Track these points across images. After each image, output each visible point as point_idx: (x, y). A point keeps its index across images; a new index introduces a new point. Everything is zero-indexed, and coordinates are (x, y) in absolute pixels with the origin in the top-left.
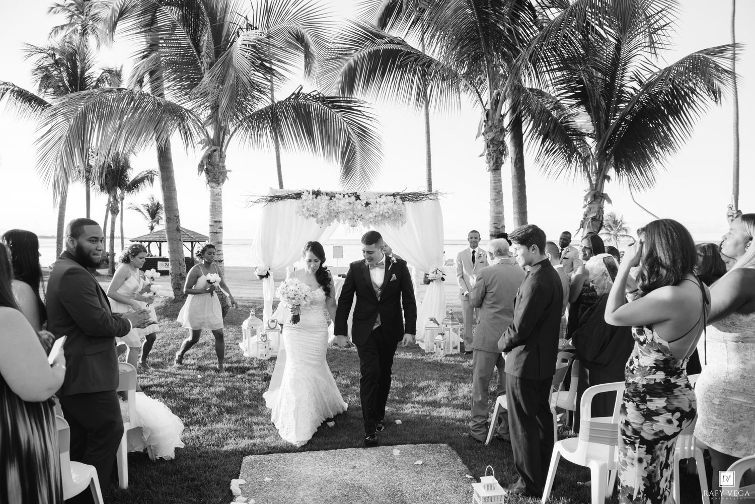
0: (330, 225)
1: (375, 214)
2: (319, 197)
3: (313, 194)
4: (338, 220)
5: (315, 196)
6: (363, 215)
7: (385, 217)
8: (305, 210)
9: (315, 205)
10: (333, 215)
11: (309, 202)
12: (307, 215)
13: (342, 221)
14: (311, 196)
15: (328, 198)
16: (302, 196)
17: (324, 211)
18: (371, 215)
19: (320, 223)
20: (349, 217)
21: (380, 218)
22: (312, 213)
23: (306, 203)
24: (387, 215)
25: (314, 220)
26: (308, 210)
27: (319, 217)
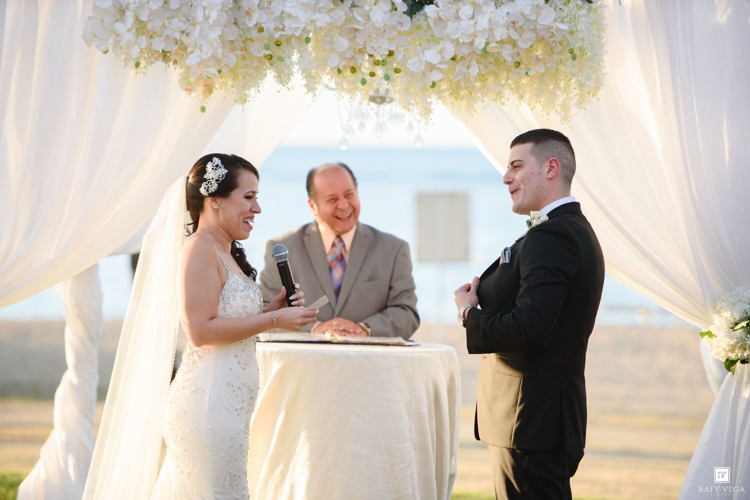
0: (243, 100)
1: (450, 50)
4: (283, 78)
6: (399, 56)
7: (499, 62)
8: (125, 28)
9: (174, 4)
10: (258, 50)
12: (135, 52)
13: (298, 79)
17: (215, 35)
18: (432, 56)
19: (200, 89)
20: (335, 61)
21: (475, 70)
22: (159, 45)
24: (507, 53)
25: (175, 73)
26: (140, 27)
27: (192, 59)
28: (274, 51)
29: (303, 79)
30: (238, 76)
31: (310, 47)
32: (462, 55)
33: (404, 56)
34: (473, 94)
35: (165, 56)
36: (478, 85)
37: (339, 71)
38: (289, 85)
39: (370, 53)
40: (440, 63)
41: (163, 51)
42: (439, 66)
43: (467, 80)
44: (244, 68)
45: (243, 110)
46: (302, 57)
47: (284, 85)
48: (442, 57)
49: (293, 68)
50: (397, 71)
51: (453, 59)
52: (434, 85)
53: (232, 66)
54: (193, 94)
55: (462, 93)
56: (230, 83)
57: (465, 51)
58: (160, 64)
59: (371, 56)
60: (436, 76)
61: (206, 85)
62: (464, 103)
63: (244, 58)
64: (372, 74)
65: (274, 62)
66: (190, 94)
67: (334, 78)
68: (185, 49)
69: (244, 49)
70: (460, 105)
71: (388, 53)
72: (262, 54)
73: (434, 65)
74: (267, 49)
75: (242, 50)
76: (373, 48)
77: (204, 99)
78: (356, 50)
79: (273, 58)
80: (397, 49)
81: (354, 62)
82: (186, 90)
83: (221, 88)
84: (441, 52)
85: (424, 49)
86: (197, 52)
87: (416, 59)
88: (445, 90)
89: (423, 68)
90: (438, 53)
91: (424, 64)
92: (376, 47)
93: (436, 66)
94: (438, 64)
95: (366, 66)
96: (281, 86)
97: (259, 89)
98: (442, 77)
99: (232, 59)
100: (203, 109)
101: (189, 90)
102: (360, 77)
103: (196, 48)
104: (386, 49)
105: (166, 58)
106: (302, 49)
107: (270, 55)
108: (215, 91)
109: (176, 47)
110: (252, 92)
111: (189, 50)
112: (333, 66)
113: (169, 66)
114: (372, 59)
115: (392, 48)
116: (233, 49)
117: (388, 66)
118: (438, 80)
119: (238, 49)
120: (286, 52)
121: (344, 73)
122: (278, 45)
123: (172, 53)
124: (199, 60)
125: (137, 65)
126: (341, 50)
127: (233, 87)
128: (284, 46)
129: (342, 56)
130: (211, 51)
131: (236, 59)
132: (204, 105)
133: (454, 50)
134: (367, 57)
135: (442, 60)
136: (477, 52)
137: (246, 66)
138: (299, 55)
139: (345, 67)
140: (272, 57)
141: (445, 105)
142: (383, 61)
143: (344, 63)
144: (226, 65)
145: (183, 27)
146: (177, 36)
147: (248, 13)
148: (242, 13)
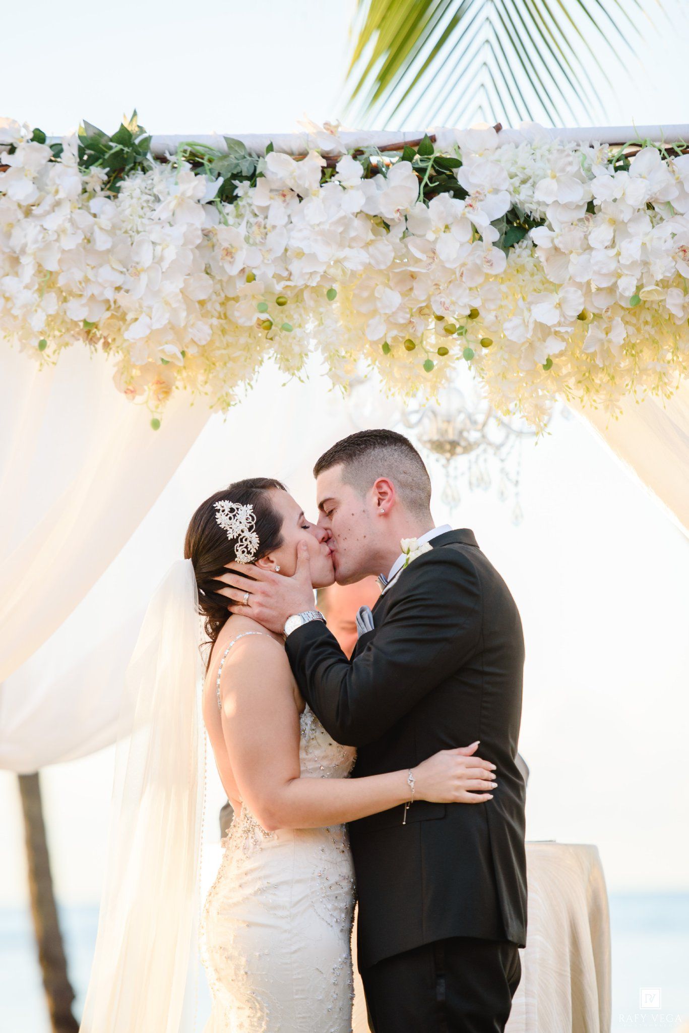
28: (274, 313)
29: (324, 363)
30: (214, 364)
31: (336, 305)
32: (596, 311)
33: (496, 317)
34: (617, 380)
35: (89, 331)
36: (625, 364)
37: (387, 348)
38: (302, 373)
39: (439, 313)
40: (559, 324)
41: (86, 323)
42: (557, 329)
43: (606, 353)
44: (225, 349)
45: (225, 420)
46: (323, 324)
47: (293, 374)
48: (563, 315)
49: (308, 343)
50: (485, 343)
51: (581, 317)
52: (548, 365)
53: (203, 343)
54: (139, 399)
55: (597, 381)
56: (201, 378)
57: (601, 303)
58: (80, 345)
59: (440, 318)
60: (553, 347)
61: (159, 382)
62: (602, 397)
63: (224, 332)
64: (443, 352)
65: (275, 335)
66: (134, 398)
67: (377, 363)
68: (123, 318)
69: (222, 316)
70: (595, 401)
71: (468, 312)
72: (255, 320)
73: (549, 328)
74: (262, 312)
75: (219, 317)
76: (443, 304)
77: (157, 407)
78: (414, 310)
79: (273, 327)
80: (483, 305)
81: (411, 331)
82: (126, 392)
83: (185, 388)
84: (559, 306)
85: (531, 303)
86: (144, 319)
87: (517, 321)
88: (569, 375)
89: (529, 335)
90: (556, 307)
91: (531, 326)
92: (447, 302)
93: (553, 330)
94: (555, 325)
95: (432, 338)
96: (286, 376)
97: (252, 383)
98: (563, 348)
99: (203, 331)
100: (156, 424)
101: (131, 392)
102: (423, 357)
103: (141, 312)
104: (465, 306)
105: (91, 335)
106: (322, 310)
107: (268, 320)
108: (175, 393)
109: (108, 314)
110: (239, 389)
111: (129, 317)
112: (376, 338)
113: (96, 350)
114: (442, 325)
115: (477, 304)
116: (206, 315)
117: (470, 336)
118: (557, 352)
119: (212, 317)
120: (296, 316)
121: (394, 351)
122: (281, 304)
123: (101, 325)
124: (148, 332)
126: (387, 311)
127: (206, 382)
128: (290, 306)
129: (390, 321)
130: (167, 315)
131: (210, 332)
132: (157, 417)
133: (582, 300)
134: (432, 323)
135: (563, 319)
136: (623, 304)
137: (228, 346)
138: (317, 323)
139: (395, 339)
140: (271, 324)
141: (568, 400)
142: (461, 327)
143: (394, 333)
144: (192, 340)
145: (119, 280)
146: (109, 294)
147: (229, 253)
148: (219, 253)
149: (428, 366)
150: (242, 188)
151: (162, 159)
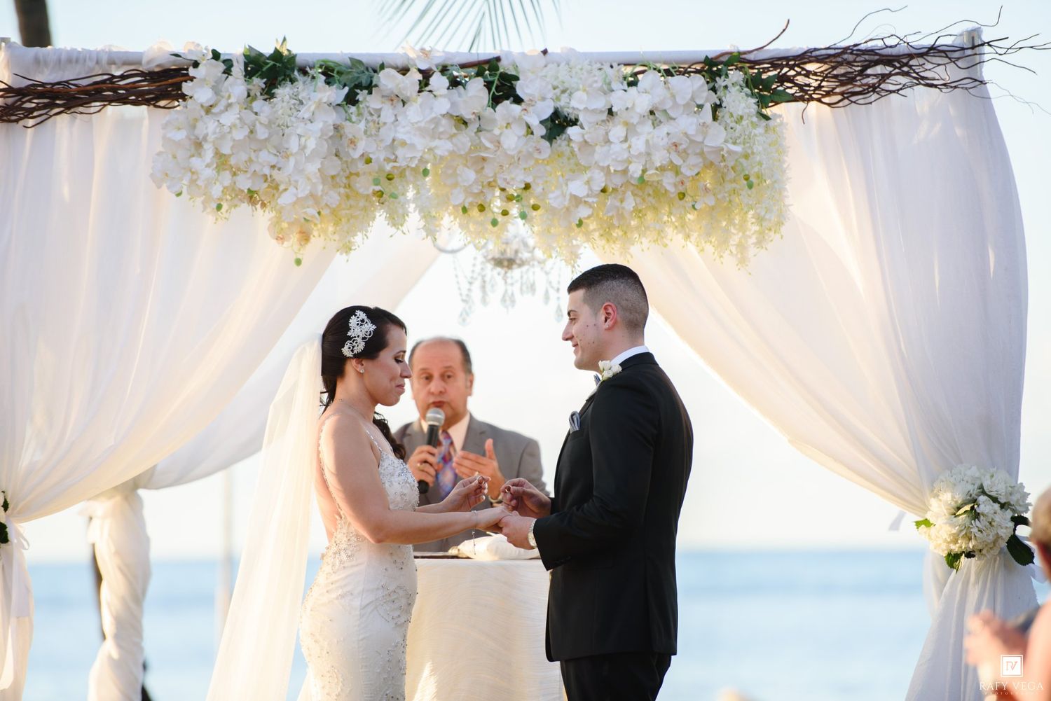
0: (348, 248)
1: (599, 180)
2: (283, 92)
3: (249, 75)
4: (397, 220)
5: (259, 82)
6: (537, 189)
7: (659, 193)
8: (203, 164)
9: (262, 133)
10: (365, 186)
11: (229, 118)
12: (217, 191)
14: (237, 86)
15: (337, 94)
16: (187, 88)
17: (313, 168)
18: (577, 187)
19: (294, 237)
20: (459, 198)
21: (630, 203)
22: (244, 183)
23: (209, 127)
24: (668, 182)
25: (263, 217)
26: (222, 161)
27: (286, 199)
28: (384, 186)
29: (420, 220)
30: (341, 220)
31: (428, 181)
32: (614, 186)
33: (543, 189)
34: (629, 234)
35: (251, 196)
36: (634, 222)
37: (465, 210)
38: (404, 228)
39: (502, 187)
40: (587, 196)
41: (249, 191)
42: (586, 200)
43: (621, 216)
44: (349, 209)
45: (347, 260)
46: (419, 193)
47: (398, 229)
48: (590, 189)
49: (409, 207)
50: (535, 207)
51: (603, 191)
52: (580, 224)
53: (334, 206)
54: (286, 244)
55: (615, 234)
56: (331, 229)
57: (617, 181)
58: (245, 207)
59: (503, 190)
60: (583, 212)
61: (301, 232)
62: (617, 246)
63: (348, 197)
64: (505, 213)
65: (385, 201)
66: (283, 243)
67: (458, 219)
68: (277, 187)
69: (347, 186)
71: (523, 186)
72: (370, 190)
73: (580, 198)
74: (376, 185)
75: (345, 187)
76: (505, 180)
77: (299, 250)
78: (484, 183)
79: (384, 195)
80: (534, 180)
81: (483, 198)
82: (277, 239)
83: (320, 236)
84: (587, 182)
85: (567, 180)
86: (292, 190)
87: (557, 193)
88: (594, 230)
89: (567, 203)
90: (585, 183)
91: (568, 197)
92: (508, 178)
93: (582, 200)
94: (584, 197)
95: (497, 204)
96: (393, 230)
97: (367, 234)
98: (590, 213)
99: (334, 198)
100: (298, 262)
101: (280, 239)
102: (490, 216)
103: (290, 184)
104: (521, 181)
105: (253, 199)
106: (418, 183)
107: (380, 191)
108: (312, 239)
109: (265, 185)
110: (358, 238)
111: (282, 188)
112: (457, 204)
113: (256, 210)
114: (504, 194)
115: (529, 180)
116: (335, 186)
117: (524, 202)
118: (586, 216)
119: (340, 187)
120: (400, 187)
121: (470, 212)
122: (390, 179)
123: (260, 193)
124: (295, 199)
125: (219, 207)
126: (466, 184)
127: (334, 233)
128: (396, 180)
129: (467, 191)
130: (309, 188)
131: (339, 198)
132: (299, 256)
133: (604, 179)
134: (498, 192)
135: (590, 192)
136: (632, 181)
137: (351, 207)
138: (415, 191)
139: (471, 204)
140: (383, 193)
142: (518, 196)
143: (470, 200)
144: (326, 203)
145: (273, 160)
146: (267, 171)
147: (352, 142)
148: (345, 141)
149: (495, 223)
150: (362, 95)
151: (303, 71)
